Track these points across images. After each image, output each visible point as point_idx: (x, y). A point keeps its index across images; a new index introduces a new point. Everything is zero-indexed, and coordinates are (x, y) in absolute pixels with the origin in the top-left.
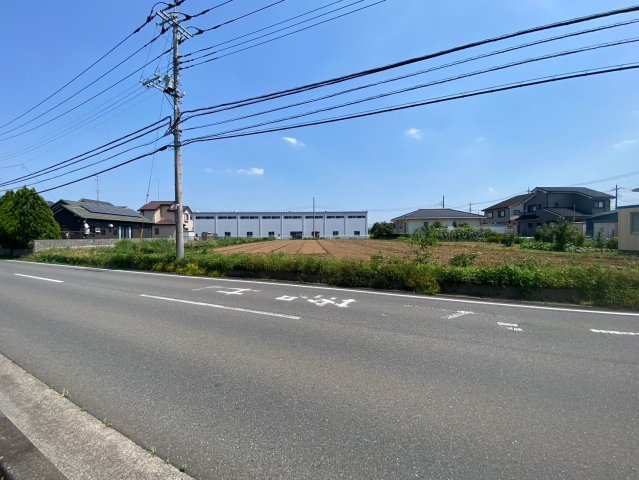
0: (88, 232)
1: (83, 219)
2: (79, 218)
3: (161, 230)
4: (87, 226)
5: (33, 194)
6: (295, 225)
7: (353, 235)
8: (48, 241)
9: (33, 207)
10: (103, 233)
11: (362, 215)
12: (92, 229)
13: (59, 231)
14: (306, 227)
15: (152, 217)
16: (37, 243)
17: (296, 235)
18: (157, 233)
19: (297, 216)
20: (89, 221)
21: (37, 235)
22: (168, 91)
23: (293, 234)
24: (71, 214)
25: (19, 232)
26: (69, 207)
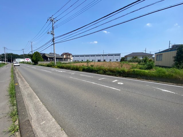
0: (49, 60)
1: (48, 57)
2: (47, 57)
3: (65, 59)
4: (49, 59)
5: (38, 53)
6: (99, 58)
7: (116, 61)
8: (41, 62)
9: (38, 55)
10: (52, 60)
11: (119, 55)
12: (50, 59)
13: (43, 60)
14: (102, 58)
15: (63, 57)
16: (39, 62)
17: (99, 61)
18: (65, 60)
19: (99, 55)
20: (49, 58)
21: (39, 61)
22: (52, 34)
23: (98, 60)
24: (46, 56)
25: (36, 60)
26: (45, 55)
